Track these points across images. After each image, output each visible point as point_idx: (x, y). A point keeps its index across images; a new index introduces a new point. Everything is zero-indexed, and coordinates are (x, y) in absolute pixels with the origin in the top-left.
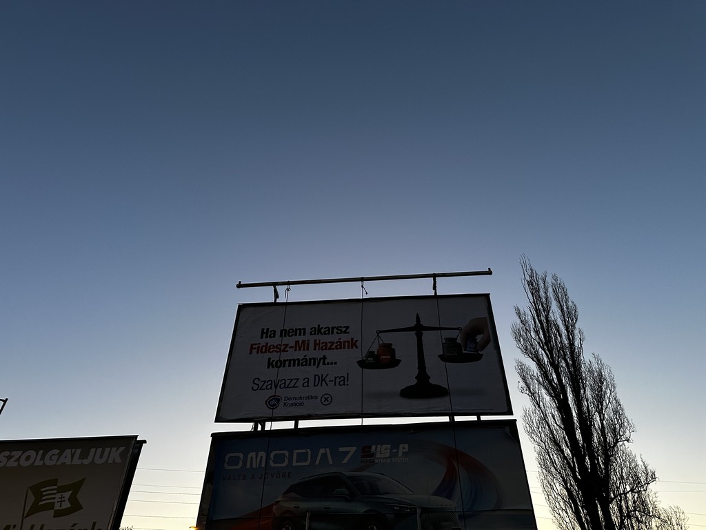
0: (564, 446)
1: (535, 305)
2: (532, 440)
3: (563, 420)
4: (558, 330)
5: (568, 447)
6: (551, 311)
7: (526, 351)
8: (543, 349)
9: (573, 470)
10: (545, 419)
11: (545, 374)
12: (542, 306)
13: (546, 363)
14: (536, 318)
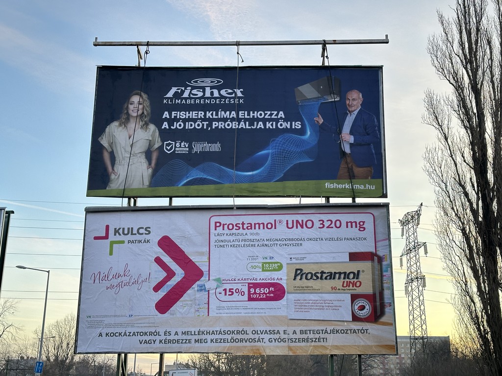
0: (469, 188)
1: (465, 8)
2: (431, 180)
3: (474, 157)
4: (489, 43)
5: (474, 190)
6: (485, 15)
7: (441, 69)
8: (466, 69)
9: (475, 213)
10: (452, 156)
11: (462, 101)
12: (475, 9)
13: (467, 85)
14: (463, 25)
